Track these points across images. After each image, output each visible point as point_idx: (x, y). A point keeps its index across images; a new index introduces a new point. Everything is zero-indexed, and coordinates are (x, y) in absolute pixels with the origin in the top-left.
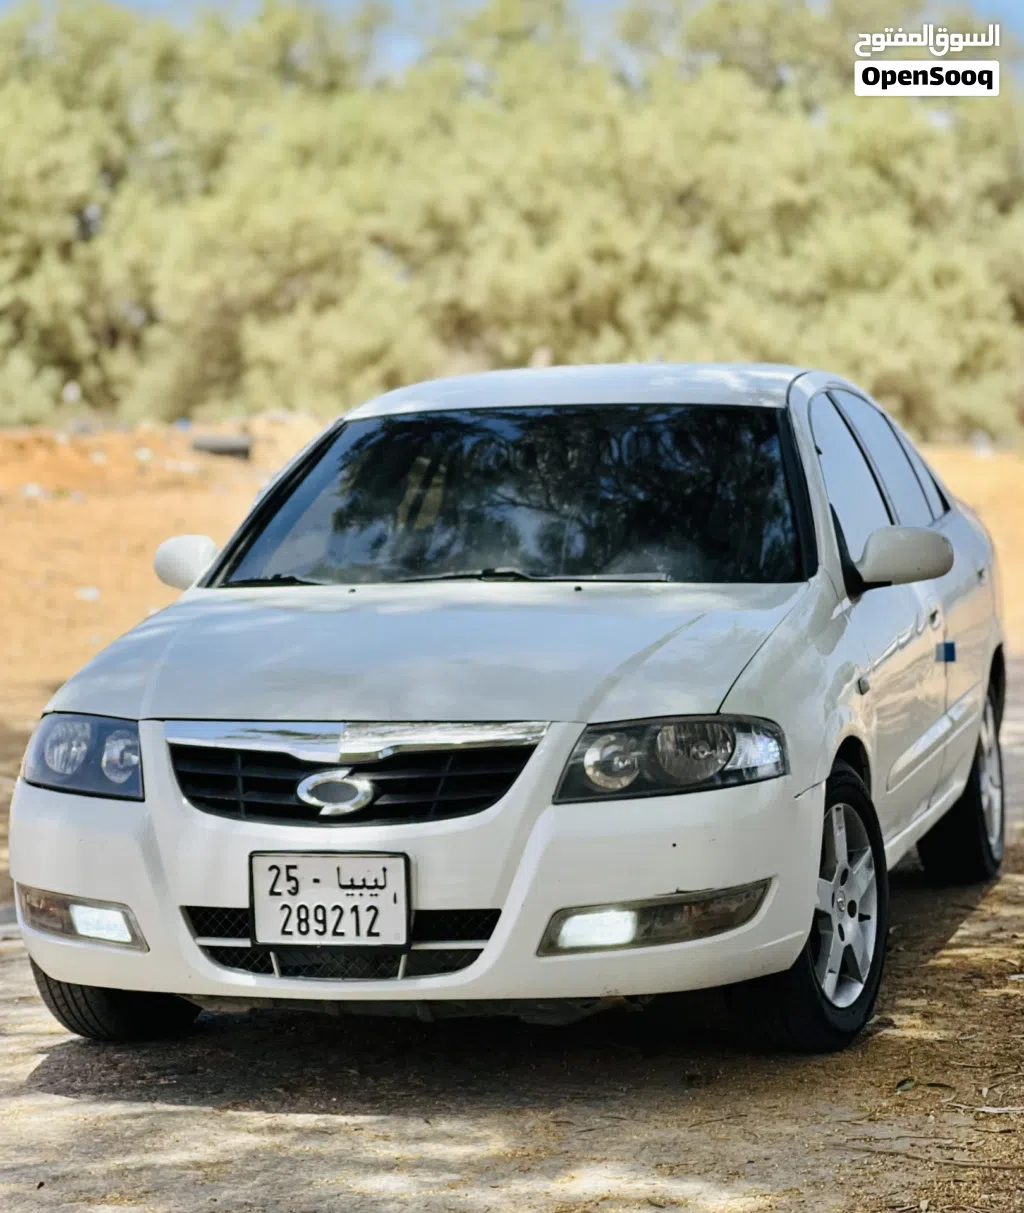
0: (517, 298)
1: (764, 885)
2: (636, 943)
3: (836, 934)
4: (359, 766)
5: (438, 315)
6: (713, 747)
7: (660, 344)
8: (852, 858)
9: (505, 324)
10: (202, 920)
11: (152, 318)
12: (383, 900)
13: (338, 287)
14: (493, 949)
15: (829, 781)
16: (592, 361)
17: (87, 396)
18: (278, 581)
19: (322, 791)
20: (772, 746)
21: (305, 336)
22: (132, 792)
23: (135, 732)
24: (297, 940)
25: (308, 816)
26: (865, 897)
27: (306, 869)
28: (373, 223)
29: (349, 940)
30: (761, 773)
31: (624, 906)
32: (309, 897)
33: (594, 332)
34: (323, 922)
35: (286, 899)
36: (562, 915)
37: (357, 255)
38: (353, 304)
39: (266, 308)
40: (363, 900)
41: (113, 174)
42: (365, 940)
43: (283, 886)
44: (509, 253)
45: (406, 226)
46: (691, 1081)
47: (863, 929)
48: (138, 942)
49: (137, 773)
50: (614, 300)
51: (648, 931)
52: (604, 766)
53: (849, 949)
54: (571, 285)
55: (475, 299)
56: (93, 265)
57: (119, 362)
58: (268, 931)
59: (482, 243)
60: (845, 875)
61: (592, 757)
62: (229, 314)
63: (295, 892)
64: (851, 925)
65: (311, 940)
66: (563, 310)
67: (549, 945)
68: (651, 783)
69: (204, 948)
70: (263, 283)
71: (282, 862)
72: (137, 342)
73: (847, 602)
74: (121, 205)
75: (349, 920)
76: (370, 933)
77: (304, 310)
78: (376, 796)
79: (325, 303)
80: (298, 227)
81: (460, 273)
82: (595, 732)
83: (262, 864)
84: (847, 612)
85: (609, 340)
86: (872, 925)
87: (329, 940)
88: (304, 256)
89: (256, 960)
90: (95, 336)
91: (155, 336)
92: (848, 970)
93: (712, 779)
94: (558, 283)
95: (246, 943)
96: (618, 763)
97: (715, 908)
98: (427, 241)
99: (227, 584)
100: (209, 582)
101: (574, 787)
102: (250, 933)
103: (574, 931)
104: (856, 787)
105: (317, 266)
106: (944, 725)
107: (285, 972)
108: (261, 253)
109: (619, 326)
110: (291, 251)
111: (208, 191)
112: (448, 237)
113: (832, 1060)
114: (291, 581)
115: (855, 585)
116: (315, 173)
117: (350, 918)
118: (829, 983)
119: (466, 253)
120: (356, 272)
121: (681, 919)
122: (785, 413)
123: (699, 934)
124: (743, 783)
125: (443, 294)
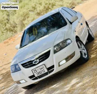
0: (41, 10)
1: (75, 52)
2: (66, 62)
3: (83, 52)
4: (37, 59)
5: (36, 14)
6: (65, 43)
7: (53, 8)
8: (81, 45)
9: (42, 12)
10: (31, 77)
11: (16, 24)
12: (44, 69)
13: (28, 16)
14: (55, 68)
15: (76, 41)
16: (49, 12)
17: (14, 32)
18: (25, 45)
19: (35, 62)
20: (70, 40)
21: (28, 20)
22: (20, 70)
23: (18, 65)
24: (39, 75)
25: (35, 65)
26: (84, 48)
27: (37, 69)
28: (29, 10)
29: (43, 73)
30: (70, 43)
31: (64, 59)
32: (38, 71)
33: (48, 10)
34: (40, 73)
35: (36, 72)
36: (59, 63)
37: (29, 13)
38: (30, 16)
39: (24, 20)
40: (42, 69)
41: (8, 15)
42: (44, 73)
43: (35, 71)
44: (39, 7)
45: (31, 9)
46: (76, 70)
47: (85, 51)
48: (26, 82)
49: (19, 68)
50: (49, 7)
51: (67, 61)
52: (57, 49)
53: (84, 53)
54: (45, 7)
55: (39, 12)
56: (10, 23)
57: (16, 29)
58: (36, 76)
59: (37, 7)
60: (81, 47)
61: (55, 49)
62: (22, 21)
63: (37, 71)
64: (84, 51)
65: (40, 75)
66: (45, 9)
67: (59, 66)
68: (61, 48)
69: (32, 79)
70: (23, 18)
71: (34, 70)
72: (16, 27)
73: (71, 25)
74: (10, 17)
75: (42, 72)
76: (44, 72)
77: (27, 19)
78: (39, 61)
79: (28, 17)
80: (23, 13)
81: (37, 10)
82: (55, 47)
83: (33, 71)
84: (71, 26)
85: (50, 10)
86: (85, 50)
87: (41, 74)
88: (25, 15)
89: (36, 78)
90: (13, 28)
91: (17, 26)
92: (85, 54)
93: (66, 46)
94: (44, 7)
95: (35, 77)
96: (58, 48)
97: (71, 56)
98: (33, 9)
99: (21, 48)
100: (20, 48)
101: (55, 52)
102: (35, 76)
103: (61, 64)
104: (79, 40)
105: (26, 15)
106: (84, 30)
107: (39, 78)
108: (22, 16)
109: (50, 9)
110: (24, 15)
111: (16, 13)
112: (34, 8)
113: (87, 63)
114: (26, 45)
115: (71, 23)
116: (23, 8)
117: (42, 71)
118: (84, 56)
119: (36, 9)
120: (29, 14)
121: (69, 58)
122: (59, 12)
123: (71, 59)
124: (69, 45)
125: (36, 12)
